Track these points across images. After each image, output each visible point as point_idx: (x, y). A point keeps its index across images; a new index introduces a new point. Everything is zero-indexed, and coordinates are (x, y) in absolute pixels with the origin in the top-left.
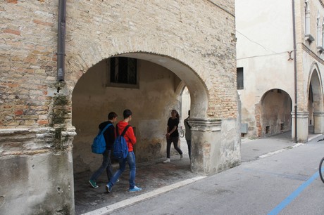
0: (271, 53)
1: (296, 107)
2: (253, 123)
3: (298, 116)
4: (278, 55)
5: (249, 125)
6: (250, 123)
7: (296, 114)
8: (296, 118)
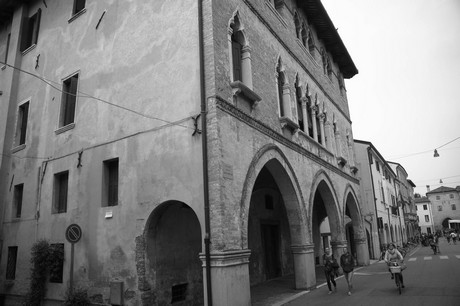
0: (164, 124)
1: (208, 241)
2: (131, 281)
3: (213, 264)
4: (177, 127)
5: (126, 286)
6: (128, 280)
7: (209, 260)
8: (209, 268)
